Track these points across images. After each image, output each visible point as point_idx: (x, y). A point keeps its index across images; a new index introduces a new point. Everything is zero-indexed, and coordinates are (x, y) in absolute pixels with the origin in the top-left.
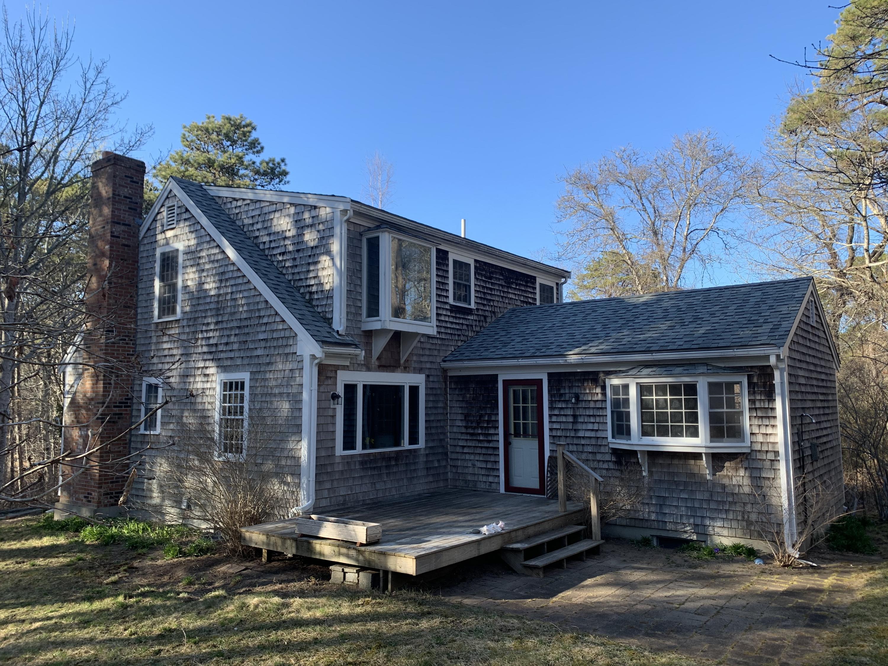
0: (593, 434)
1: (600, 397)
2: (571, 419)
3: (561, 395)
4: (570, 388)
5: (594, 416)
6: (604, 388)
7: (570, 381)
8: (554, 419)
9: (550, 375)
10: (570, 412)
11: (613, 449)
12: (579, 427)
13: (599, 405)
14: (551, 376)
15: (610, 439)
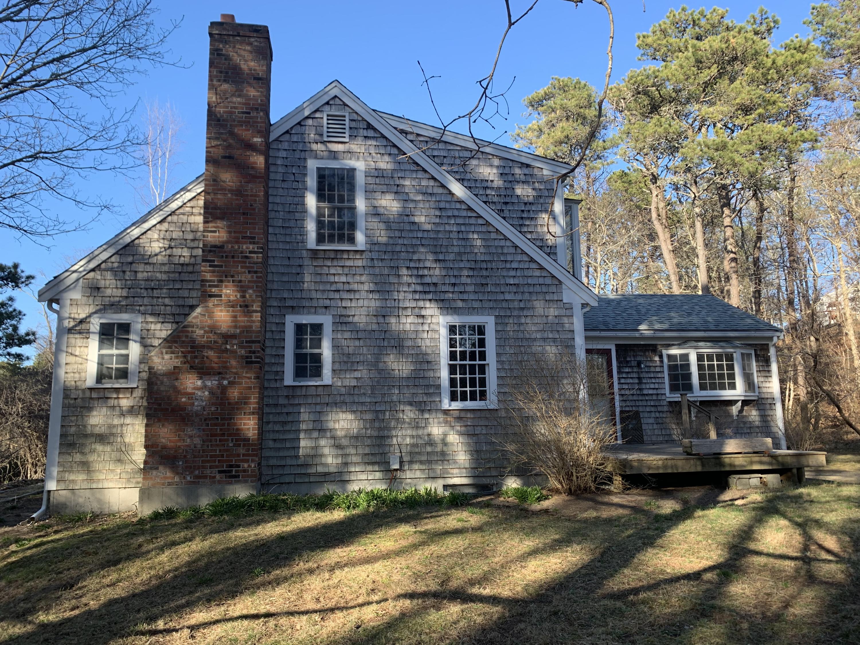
0: (655, 392)
1: (658, 363)
2: (636, 381)
3: (628, 362)
4: (634, 356)
5: (654, 378)
6: (661, 356)
7: (634, 350)
8: (623, 381)
9: (617, 345)
10: (635, 375)
11: (670, 402)
12: (644, 386)
13: (658, 369)
14: (618, 347)
15: (668, 395)
